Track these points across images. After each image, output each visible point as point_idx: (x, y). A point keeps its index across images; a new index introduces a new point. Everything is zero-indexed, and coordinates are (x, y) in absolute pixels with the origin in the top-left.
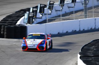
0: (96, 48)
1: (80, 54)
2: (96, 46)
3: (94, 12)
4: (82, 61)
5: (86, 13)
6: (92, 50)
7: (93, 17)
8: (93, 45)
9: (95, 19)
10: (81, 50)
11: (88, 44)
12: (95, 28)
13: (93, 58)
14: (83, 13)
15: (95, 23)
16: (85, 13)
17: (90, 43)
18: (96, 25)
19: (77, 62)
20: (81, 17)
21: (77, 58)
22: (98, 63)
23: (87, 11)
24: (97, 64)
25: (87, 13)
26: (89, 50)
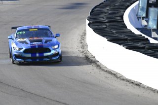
0: (111, 10)
1: (89, 19)
2: (111, 7)
4: (91, 30)
6: (106, 13)
8: (106, 6)
10: (90, 14)
11: (100, 4)
13: (107, 24)
17: (102, 3)
19: (85, 31)
21: (86, 25)
22: (114, 31)
24: (113, 33)
26: (101, 13)
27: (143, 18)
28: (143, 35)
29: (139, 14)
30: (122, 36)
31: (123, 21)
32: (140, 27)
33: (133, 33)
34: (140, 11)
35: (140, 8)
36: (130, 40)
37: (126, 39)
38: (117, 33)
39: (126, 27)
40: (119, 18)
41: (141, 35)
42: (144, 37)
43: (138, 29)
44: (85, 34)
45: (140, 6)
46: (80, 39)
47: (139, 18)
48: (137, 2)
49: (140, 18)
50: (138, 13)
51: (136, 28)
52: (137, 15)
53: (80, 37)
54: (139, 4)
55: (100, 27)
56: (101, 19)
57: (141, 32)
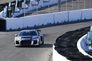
0: (69, 39)
1: (55, 45)
2: (69, 38)
3: (67, 6)
4: (56, 52)
5: (60, 7)
6: (66, 41)
7: (67, 10)
8: (66, 37)
9: (68, 13)
10: (56, 42)
11: (62, 35)
12: (68, 21)
13: (67, 48)
14: (57, 7)
15: (68, 16)
16: (59, 7)
17: (64, 35)
18: (69, 18)
19: (52, 52)
20: (55, 11)
21: (53, 49)
22: (71, 53)
23: (61, 5)
24: (70, 54)
25: (61, 7)
26: (63, 41)
27: (90, 45)
28: (89, 56)
29: (87, 42)
30: (76, 56)
31: (77, 47)
32: (88, 51)
33: (83, 54)
34: (87, 41)
35: (88, 38)
36: (81, 59)
37: (78, 58)
38: (73, 54)
39: (78, 50)
40: (74, 45)
41: (88, 56)
42: (90, 57)
43: (86, 52)
44: (52, 54)
45: (88, 37)
46: (48, 58)
47: (87, 45)
48: (86, 35)
49: (88, 45)
50: (86, 41)
51: (85, 51)
52: (86, 43)
53: (49, 56)
54: (87, 36)
55: (62, 50)
56: (63, 45)
57: (88, 54)
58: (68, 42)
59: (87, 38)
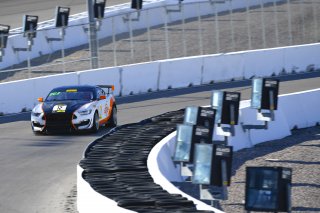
0: (124, 148)
3: (117, 51)
5: (96, 55)
7: (115, 63)
8: (115, 140)
9: (121, 70)
10: (86, 155)
12: (120, 95)
13: (118, 174)
14: (87, 55)
15: (120, 81)
16: (93, 55)
18: (122, 87)
20: (82, 64)
22: (130, 188)
23: (99, 49)
25: (98, 53)
26: (106, 153)
27: (185, 163)
28: (184, 195)
29: (177, 156)
30: (145, 197)
31: (147, 170)
32: (179, 181)
33: (166, 191)
34: (178, 150)
35: (179, 144)
36: (160, 205)
37: (153, 203)
38: (135, 191)
39: (152, 180)
40: (138, 163)
41: (180, 196)
42: (186, 199)
43: (175, 184)
44: (75, 192)
45: (179, 140)
46: (64, 204)
47: (176, 163)
48: (174, 134)
49: (179, 163)
50: (175, 154)
51: (172, 183)
52: (173, 158)
54: (177, 137)
55: (104, 179)
56: (105, 165)
57: (180, 189)
58: (122, 155)
59: (177, 142)
